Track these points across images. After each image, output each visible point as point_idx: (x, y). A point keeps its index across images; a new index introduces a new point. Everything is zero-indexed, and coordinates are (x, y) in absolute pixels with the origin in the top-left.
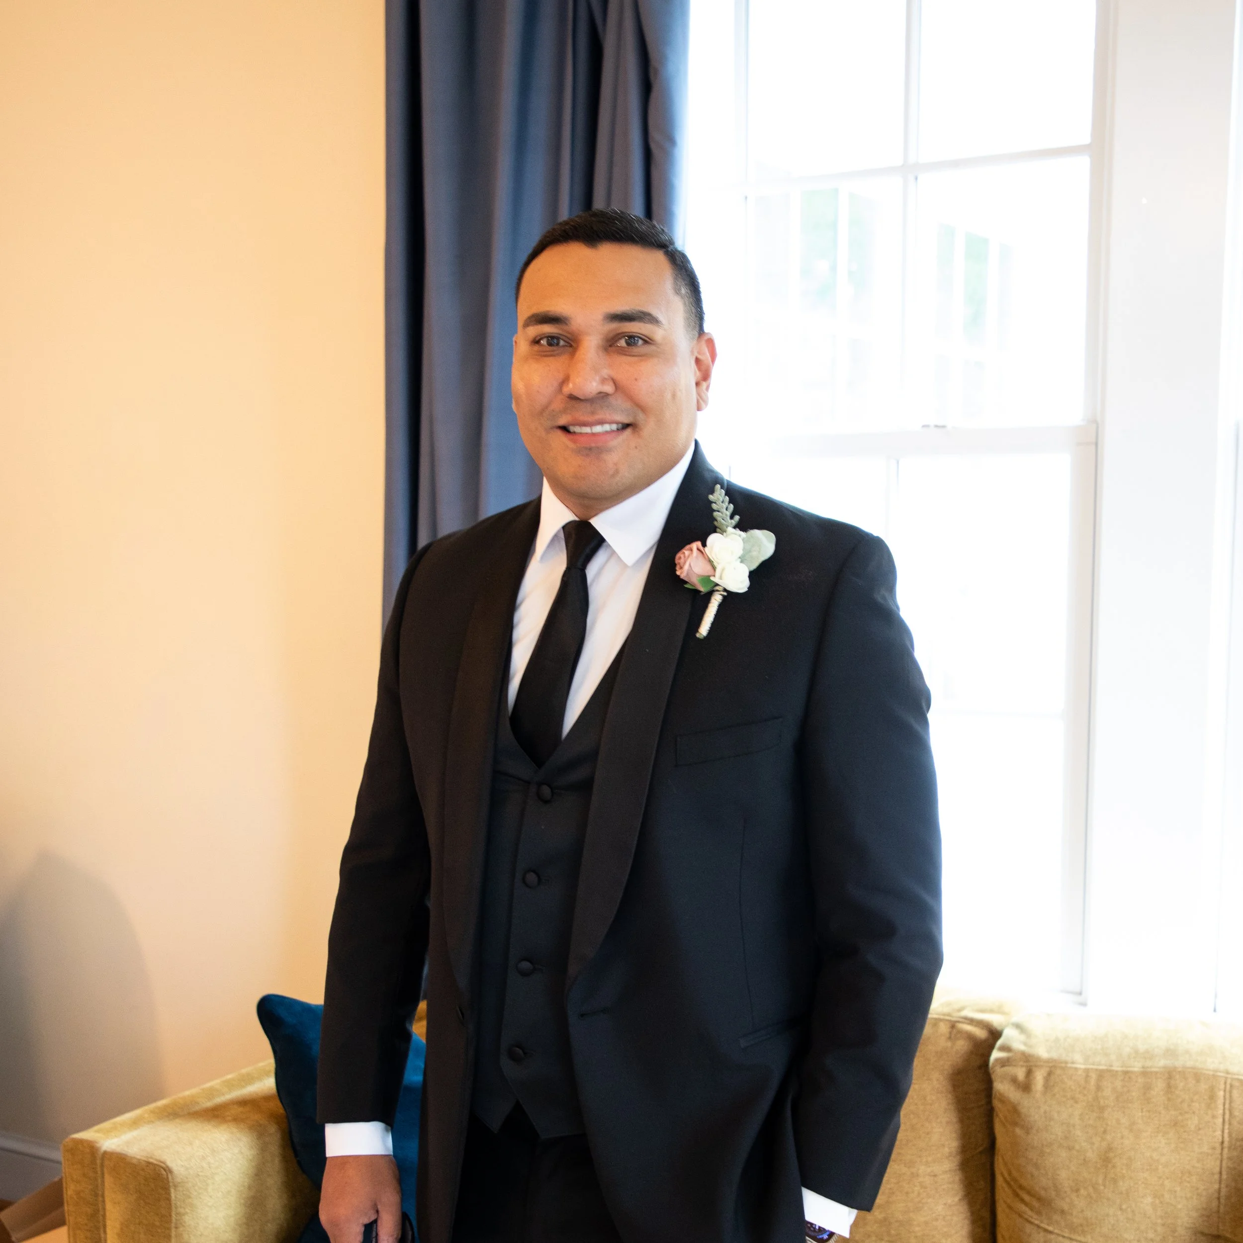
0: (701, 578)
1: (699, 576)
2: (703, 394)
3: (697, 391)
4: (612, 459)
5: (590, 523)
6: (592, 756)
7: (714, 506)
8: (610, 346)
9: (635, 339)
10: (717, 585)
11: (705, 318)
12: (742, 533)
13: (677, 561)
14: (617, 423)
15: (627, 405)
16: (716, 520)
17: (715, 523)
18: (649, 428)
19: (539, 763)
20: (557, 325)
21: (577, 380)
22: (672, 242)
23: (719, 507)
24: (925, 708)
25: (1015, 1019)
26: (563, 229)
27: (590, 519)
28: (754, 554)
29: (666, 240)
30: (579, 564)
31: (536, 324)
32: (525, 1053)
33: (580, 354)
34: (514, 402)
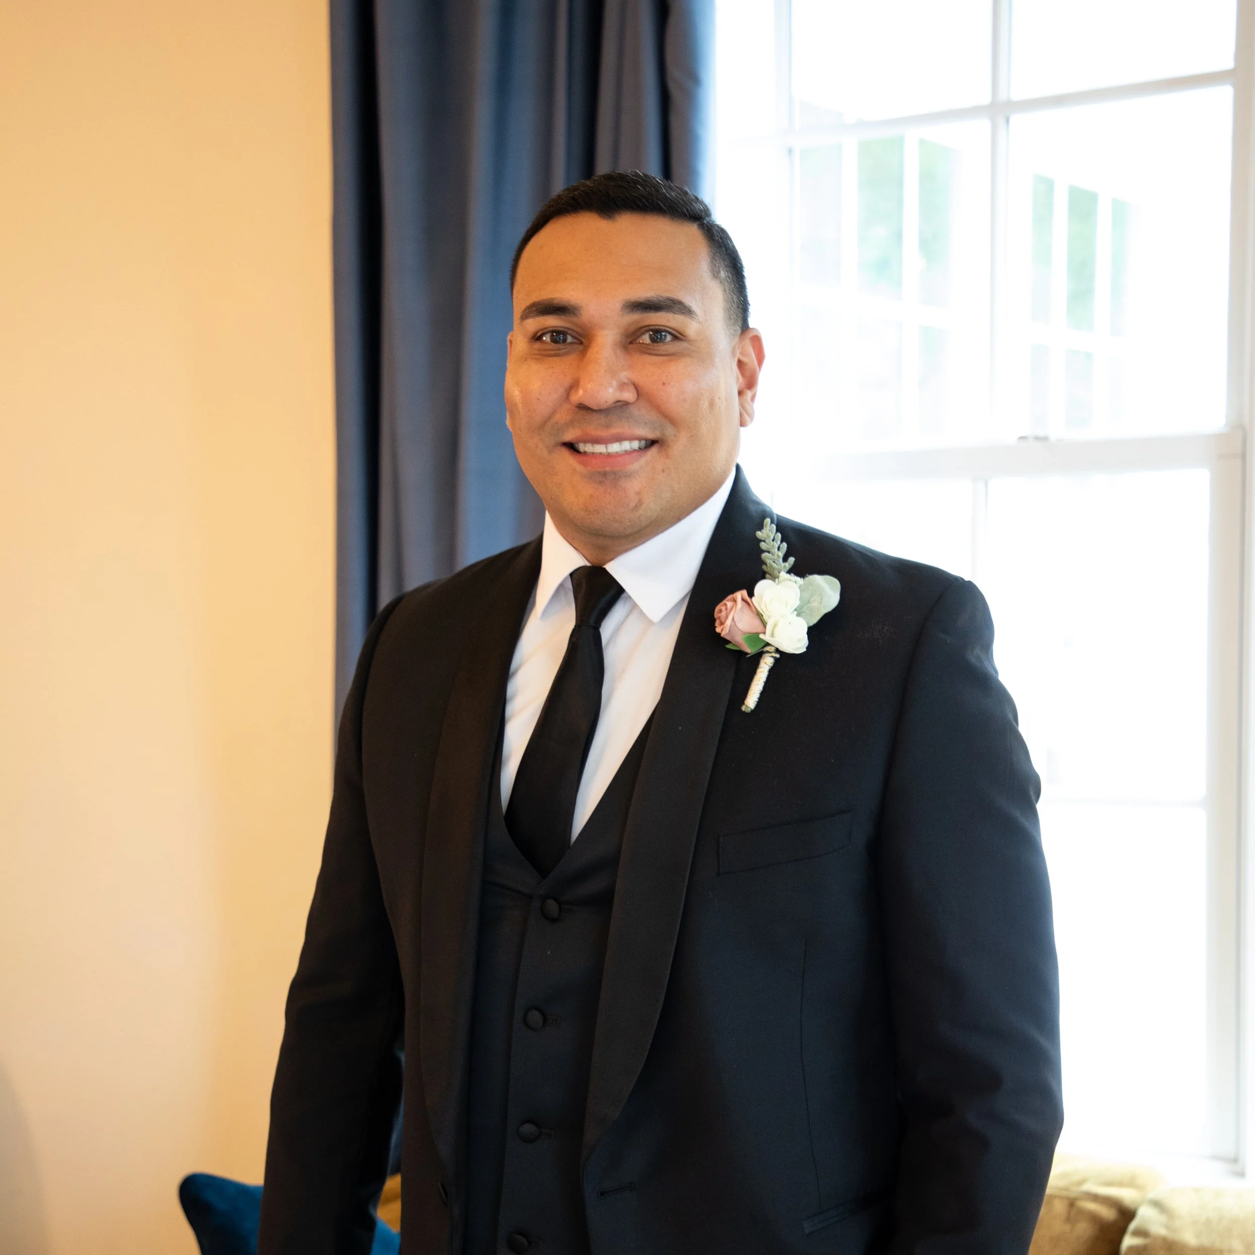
0: (745, 636)
1: (744, 633)
2: (748, 407)
3: (739, 401)
4: (633, 486)
5: (605, 569)
6: (611, 862)
7: (763, 546)
8: (631, 343)
9: (661, 335)
10: (768, 644)
11: (750, 310)
12: (798, 579)
13: (716, 616)
14: (640, 439)
15: (653, 416)
16: (766, 565)
17: (764, 567)
18: (679, 445)
19: (543, 872)
20: (563, 317)
21: (589, 386)
22: (707, 212)
23: (768, 546)
24: (1033, 798)
25: (1151, 1195)
26: (571, 195)
27: (605, 564)
28: (814, 604)
29: (701, 210)
30: (592, 621)
31: (537, 316)
32: (530, 1243)
33: (592, 353)
34: (508, 416)
